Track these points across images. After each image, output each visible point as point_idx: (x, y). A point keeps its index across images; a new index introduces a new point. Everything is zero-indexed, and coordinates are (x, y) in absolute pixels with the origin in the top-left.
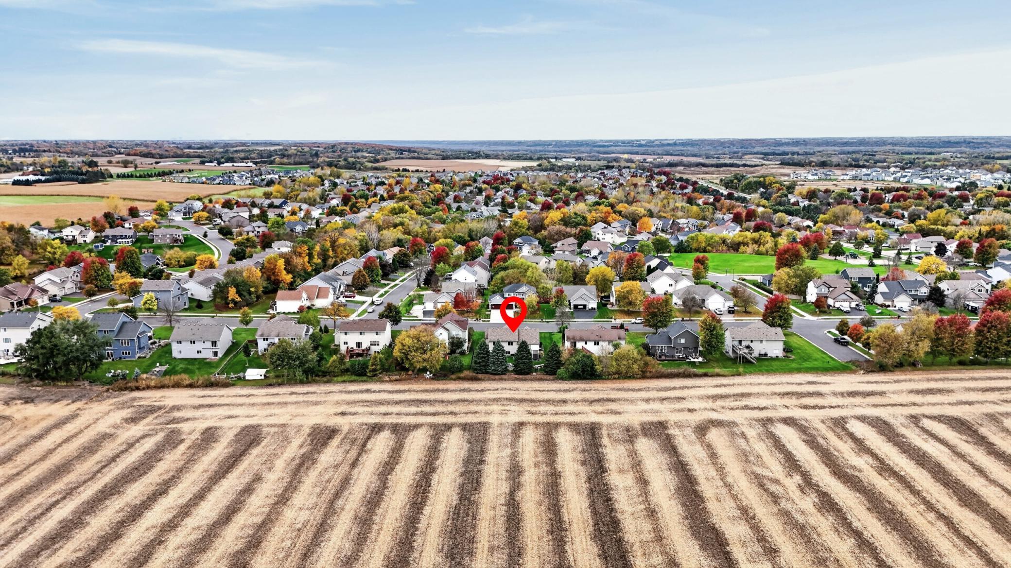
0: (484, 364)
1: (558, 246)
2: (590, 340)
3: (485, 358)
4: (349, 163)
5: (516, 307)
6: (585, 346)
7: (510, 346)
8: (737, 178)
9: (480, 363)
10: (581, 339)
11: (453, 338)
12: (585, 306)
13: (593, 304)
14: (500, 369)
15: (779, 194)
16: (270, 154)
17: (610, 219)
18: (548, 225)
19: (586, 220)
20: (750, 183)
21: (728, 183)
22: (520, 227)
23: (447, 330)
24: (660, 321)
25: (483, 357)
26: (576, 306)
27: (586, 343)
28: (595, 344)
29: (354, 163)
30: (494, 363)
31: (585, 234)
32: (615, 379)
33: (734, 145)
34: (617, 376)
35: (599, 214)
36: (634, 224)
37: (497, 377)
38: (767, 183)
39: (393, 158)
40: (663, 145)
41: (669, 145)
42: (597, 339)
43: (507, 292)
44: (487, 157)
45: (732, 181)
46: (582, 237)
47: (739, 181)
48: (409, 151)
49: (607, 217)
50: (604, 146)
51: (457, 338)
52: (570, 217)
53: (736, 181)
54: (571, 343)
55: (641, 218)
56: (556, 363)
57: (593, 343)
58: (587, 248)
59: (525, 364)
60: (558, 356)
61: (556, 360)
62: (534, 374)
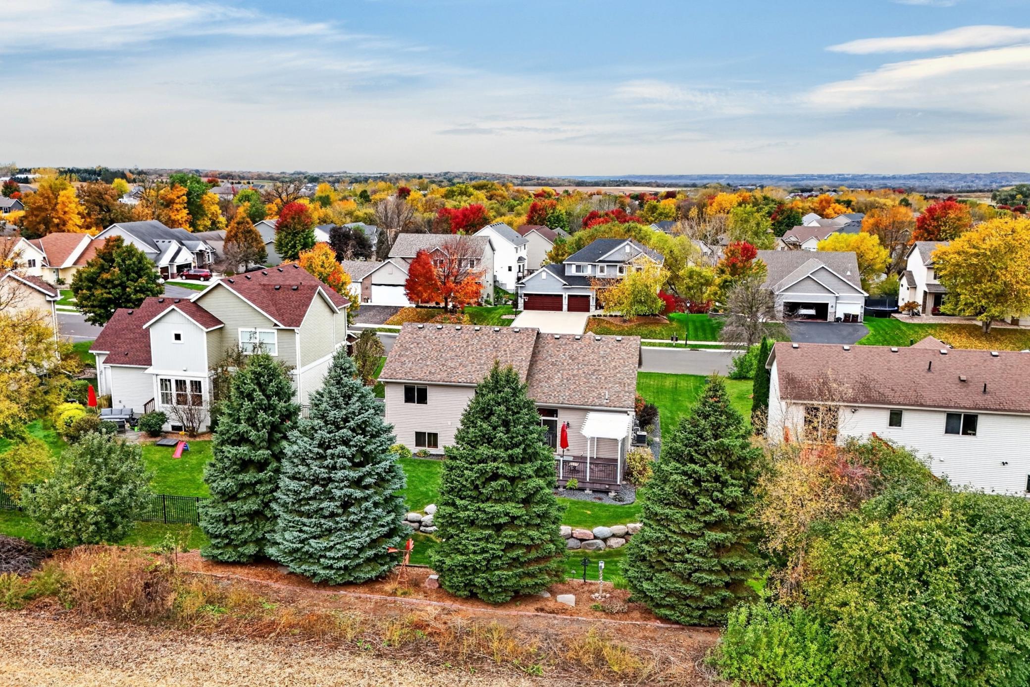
2: (920, 406)
5: (598, 304)
6: (893, 436)
8: (1021, 193)
9: (227, 496)
10: (868, 397)
11: (239, 359)
12: (822, 310)
13: (850, 304)
14: (337, 548)
17: (829, 211)
21: (1006, 200)
23: (207, 319)
25: (243, 465)
26: (792, 308)
27: (895, 419)
28: (951, 429)
30: (299, 507)
35: (809, 204)
41: (884, 178)
42: (964, 402)
43: (574, 258)
45: (1013, 197)
48: (538, 179)
49: (824, 209)
50: (795, 180)
53: (1019, 196)
56: (718, 548)
57: (941, 421)
58: (793, 239)
59: (499, 528)
60: (734, 492)
61: (718, 525)
62: (568, 599)
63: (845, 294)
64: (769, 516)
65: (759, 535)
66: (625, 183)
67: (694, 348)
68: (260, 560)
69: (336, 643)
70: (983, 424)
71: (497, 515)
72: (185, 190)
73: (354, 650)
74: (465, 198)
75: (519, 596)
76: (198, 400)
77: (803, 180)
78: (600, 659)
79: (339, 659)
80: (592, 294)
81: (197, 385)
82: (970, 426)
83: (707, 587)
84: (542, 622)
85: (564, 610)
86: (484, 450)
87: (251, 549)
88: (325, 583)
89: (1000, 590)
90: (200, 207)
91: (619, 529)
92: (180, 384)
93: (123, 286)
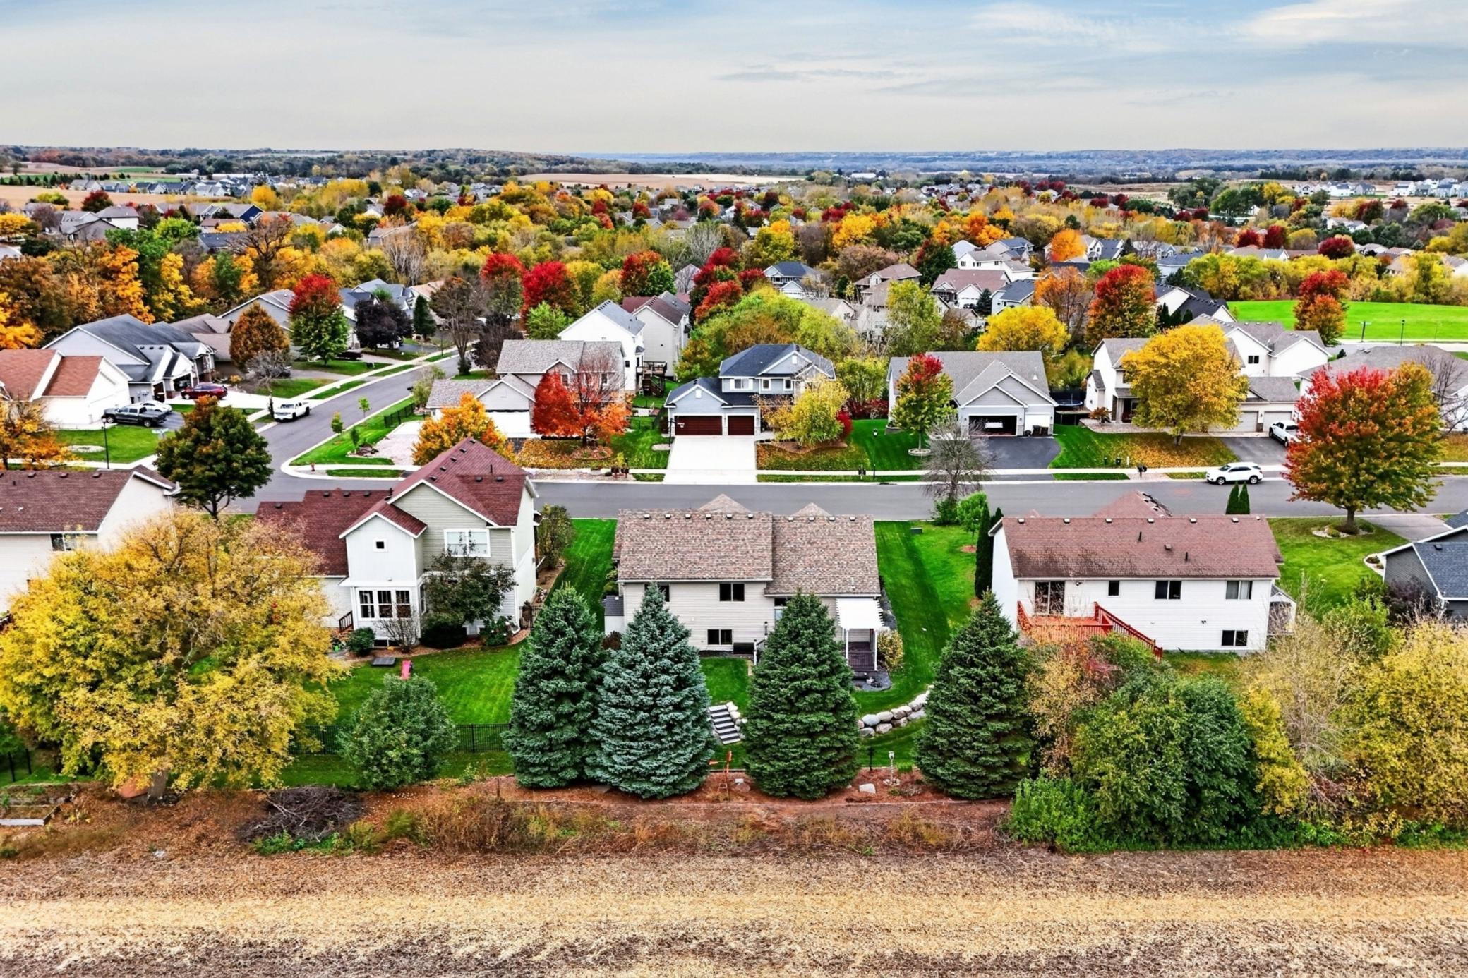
0: (570, 733)
1: (873, 283)
2: (1133, 575)
3: (575, 697)
4: (449, 173)
5: (765, 426)
6: (1112, 605)
7: (732, 605)
8: (1202, 189)
9: (545, 727)
10: (1089, 571)
11: (446, 562)
12: (1010, 422)
13: (1039, 415)
14: (665, 766)
15: (1303, 211)
16: (308, 164)
17: (983, 235)
18: (843, 246)
19: (930, 236)
20: (1233, 194)
22: (775, 247)
23: (415, 525)
24: (1383, 477)
25: (560, 696)
26: (978, 422)
27: (1114, 589)
28: (1160, 594)
29: (457, 173)
30: (625, 732)
31: (939, 255)
32: (1383, 839)
33: (1152, 158)
34: (1395, 824)
35: (958, 226)
36: (1038, 248)
37: (645, 819)
38: (1266, 195)
39: (538, 171)
40: (1029, 158)
41: (1037, 157)
42: (1171, 569)
43: (731, 371)
44: (713, 170)
45: (1193, 194)
46: (930, 263)
47: (1208, 193)
48: (572, 161)
49: (976, 232)
51: (467, 562)
52: (894, 229)
53: (1200, 193)
54: (1041, 587)
55: (1052, 235)
56: (999, 735)
57: (1151, 588)
58: (947, 287)
59: (813, 735)
60: (1011, 689)
61: (1000, 717)
62: (868, 788)
63: (1035, 405)
64: (1037, 707)
65: (1029, 723)
66: (698, 169)
67: (884, 480)
68: (582, 782)
69: (692, 849)
70: (1185, 588)
71: (812, 725)
72: (134, 254)
73: (710, 852)
74: (502, 223)
75: (832, 790)
76: (405, 611)
77: (935, 159)
78: (917, 836)
79: (700, 861)
80: (756, 414)
81: (403, 595)
82: (1175, 591)
83: (992, 768)
84: (855, 811)
85: (867, 798)
86: (796, 669)
87: (572, 774)
88: (654, 798)
89: (1210, 754)
90: (157, 275)
91: (885, 715)
92: (384, 596)
93: (228, 460)
